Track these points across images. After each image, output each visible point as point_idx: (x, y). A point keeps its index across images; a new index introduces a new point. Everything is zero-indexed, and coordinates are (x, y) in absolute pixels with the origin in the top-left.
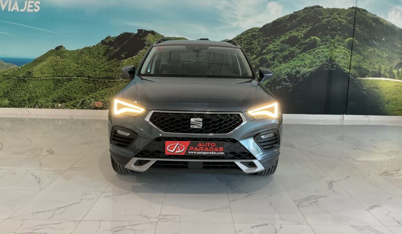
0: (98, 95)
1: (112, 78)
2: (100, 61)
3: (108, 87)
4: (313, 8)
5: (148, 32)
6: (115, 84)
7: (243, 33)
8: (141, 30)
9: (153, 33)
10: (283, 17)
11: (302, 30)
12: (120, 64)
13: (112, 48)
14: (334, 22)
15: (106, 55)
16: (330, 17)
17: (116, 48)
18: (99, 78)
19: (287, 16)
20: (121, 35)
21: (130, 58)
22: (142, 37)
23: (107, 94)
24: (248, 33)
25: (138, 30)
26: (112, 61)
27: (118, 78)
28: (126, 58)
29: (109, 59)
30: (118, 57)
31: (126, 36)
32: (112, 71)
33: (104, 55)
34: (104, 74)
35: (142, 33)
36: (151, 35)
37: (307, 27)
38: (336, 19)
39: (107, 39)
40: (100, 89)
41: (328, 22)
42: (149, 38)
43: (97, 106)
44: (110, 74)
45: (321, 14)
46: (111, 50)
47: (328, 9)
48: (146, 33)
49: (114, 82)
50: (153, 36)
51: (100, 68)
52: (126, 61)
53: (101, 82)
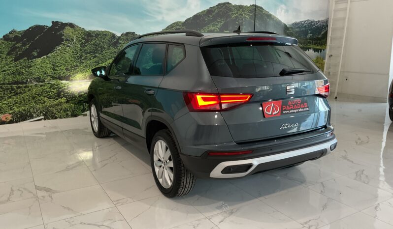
0: (4, 105)
1: (22, 83)
2: (4, 62)
3: (17, 94)
4: (224, 4)
5: (66, 24)
6: (27, 89)
7: (168, 27)
8: (58, 22)
9: (72, 25)
10: (201, 12)
11: (217, 25)
12: (32, 64)
13: (19, 45)
14: (241, 17)
15: (11, 54)
16: (238, 13)
17: (24, 45)
18: (4, 84)
19: (204, 11)
20: (30, 28)
21: (45, 56)
22: (58, 30)
23: (17, 103)
24: (172, 27)
25: (53, 22)
26: (21, 61)
27: (31, 81)
28: (39, 56)
29: (16, 60)
30: (28, 55)
31: (37, 30)
32: (21, 73)
33: (9, 54)
34: (11, 79)
35: (58, 26)
36: (69, 28)
37: (221, 22)
38: (242, 15)
39: (10, 33)
40: (7, 97)
41: (237, 17)
42: (67, 31)
43: (4, 119)
44: (19, 78)
45: (230, 10)
46: (18, 47)
47: (236, 6)
48: (63, 25)
49: (25, 87)
50: (72, 30)
51: (4, 71)
52: (39, 60)
53: (8, 89)
